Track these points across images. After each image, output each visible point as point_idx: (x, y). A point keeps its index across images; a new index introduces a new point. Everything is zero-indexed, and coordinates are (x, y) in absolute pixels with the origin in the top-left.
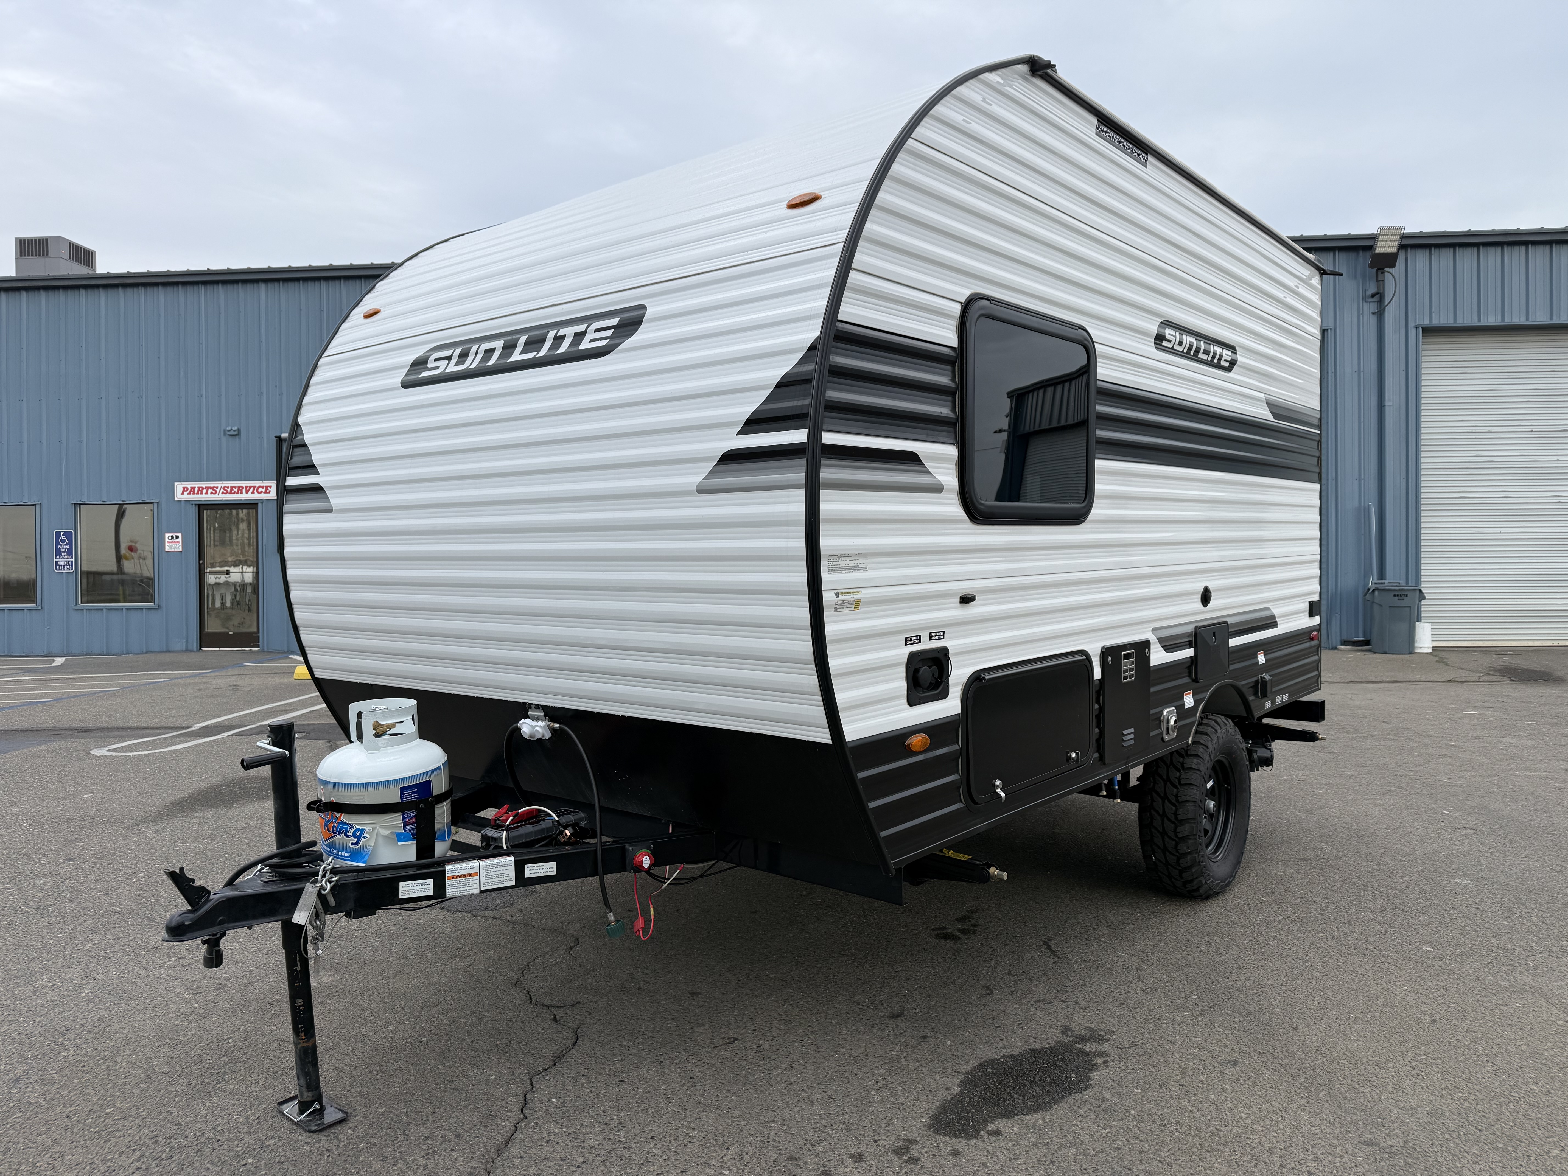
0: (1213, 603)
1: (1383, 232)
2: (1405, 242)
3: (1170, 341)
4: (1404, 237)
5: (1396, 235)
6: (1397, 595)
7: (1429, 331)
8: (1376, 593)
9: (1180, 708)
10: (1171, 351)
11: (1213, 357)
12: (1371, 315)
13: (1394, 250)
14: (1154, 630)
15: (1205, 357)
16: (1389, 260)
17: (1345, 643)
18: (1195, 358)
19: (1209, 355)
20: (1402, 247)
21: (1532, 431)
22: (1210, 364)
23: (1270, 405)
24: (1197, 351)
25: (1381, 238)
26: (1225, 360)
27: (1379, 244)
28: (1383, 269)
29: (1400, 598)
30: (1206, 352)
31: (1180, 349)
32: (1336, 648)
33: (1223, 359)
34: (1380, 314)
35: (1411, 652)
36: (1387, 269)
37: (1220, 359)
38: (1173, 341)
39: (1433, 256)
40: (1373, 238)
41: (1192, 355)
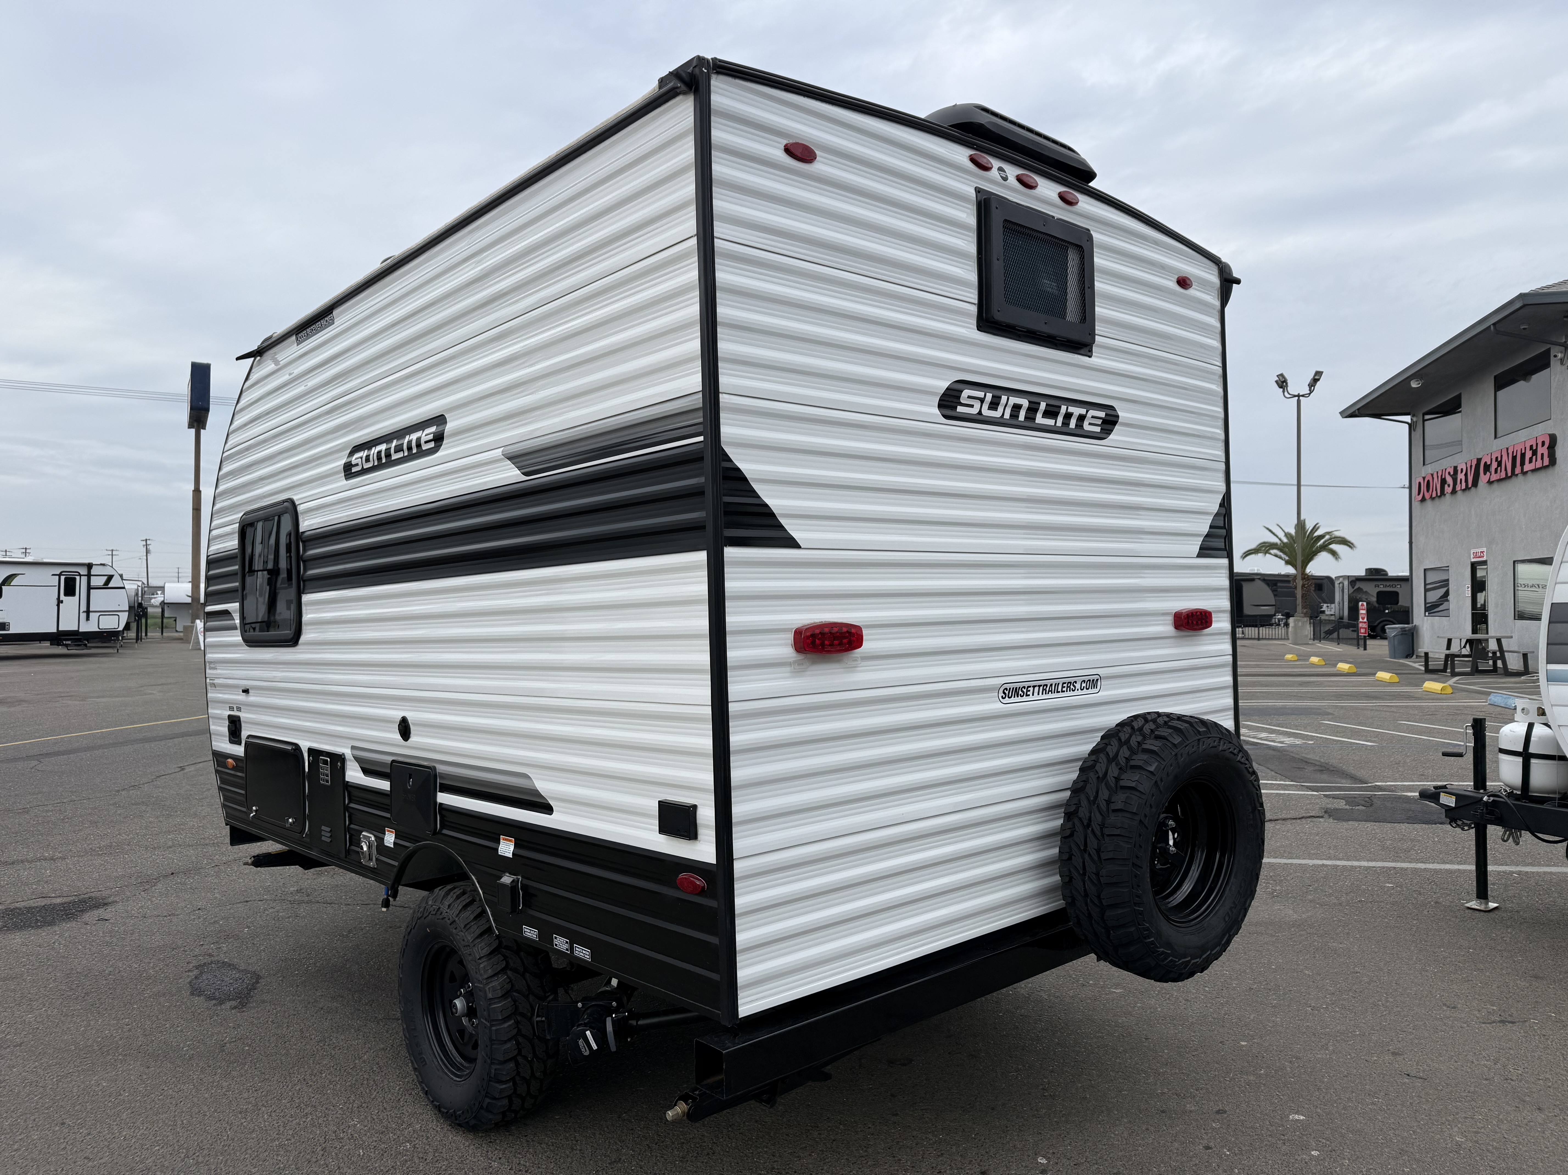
0: (413, 739)
3: (357, 465)
9: (380, 840)
10: (364, 472)
11: (410, 448)
14: (353, 748)
15: (400, 455)
18: (391, 463)
19: (403, 450)
22: (411, 457)
23: (514, 458)
24: (388, 455)
26: (426, 442)
30: (399, 449)
31: (370, 465)
33: (422, 442)
37: (419, 445)
38: (360, 463)
41: (385, 462)
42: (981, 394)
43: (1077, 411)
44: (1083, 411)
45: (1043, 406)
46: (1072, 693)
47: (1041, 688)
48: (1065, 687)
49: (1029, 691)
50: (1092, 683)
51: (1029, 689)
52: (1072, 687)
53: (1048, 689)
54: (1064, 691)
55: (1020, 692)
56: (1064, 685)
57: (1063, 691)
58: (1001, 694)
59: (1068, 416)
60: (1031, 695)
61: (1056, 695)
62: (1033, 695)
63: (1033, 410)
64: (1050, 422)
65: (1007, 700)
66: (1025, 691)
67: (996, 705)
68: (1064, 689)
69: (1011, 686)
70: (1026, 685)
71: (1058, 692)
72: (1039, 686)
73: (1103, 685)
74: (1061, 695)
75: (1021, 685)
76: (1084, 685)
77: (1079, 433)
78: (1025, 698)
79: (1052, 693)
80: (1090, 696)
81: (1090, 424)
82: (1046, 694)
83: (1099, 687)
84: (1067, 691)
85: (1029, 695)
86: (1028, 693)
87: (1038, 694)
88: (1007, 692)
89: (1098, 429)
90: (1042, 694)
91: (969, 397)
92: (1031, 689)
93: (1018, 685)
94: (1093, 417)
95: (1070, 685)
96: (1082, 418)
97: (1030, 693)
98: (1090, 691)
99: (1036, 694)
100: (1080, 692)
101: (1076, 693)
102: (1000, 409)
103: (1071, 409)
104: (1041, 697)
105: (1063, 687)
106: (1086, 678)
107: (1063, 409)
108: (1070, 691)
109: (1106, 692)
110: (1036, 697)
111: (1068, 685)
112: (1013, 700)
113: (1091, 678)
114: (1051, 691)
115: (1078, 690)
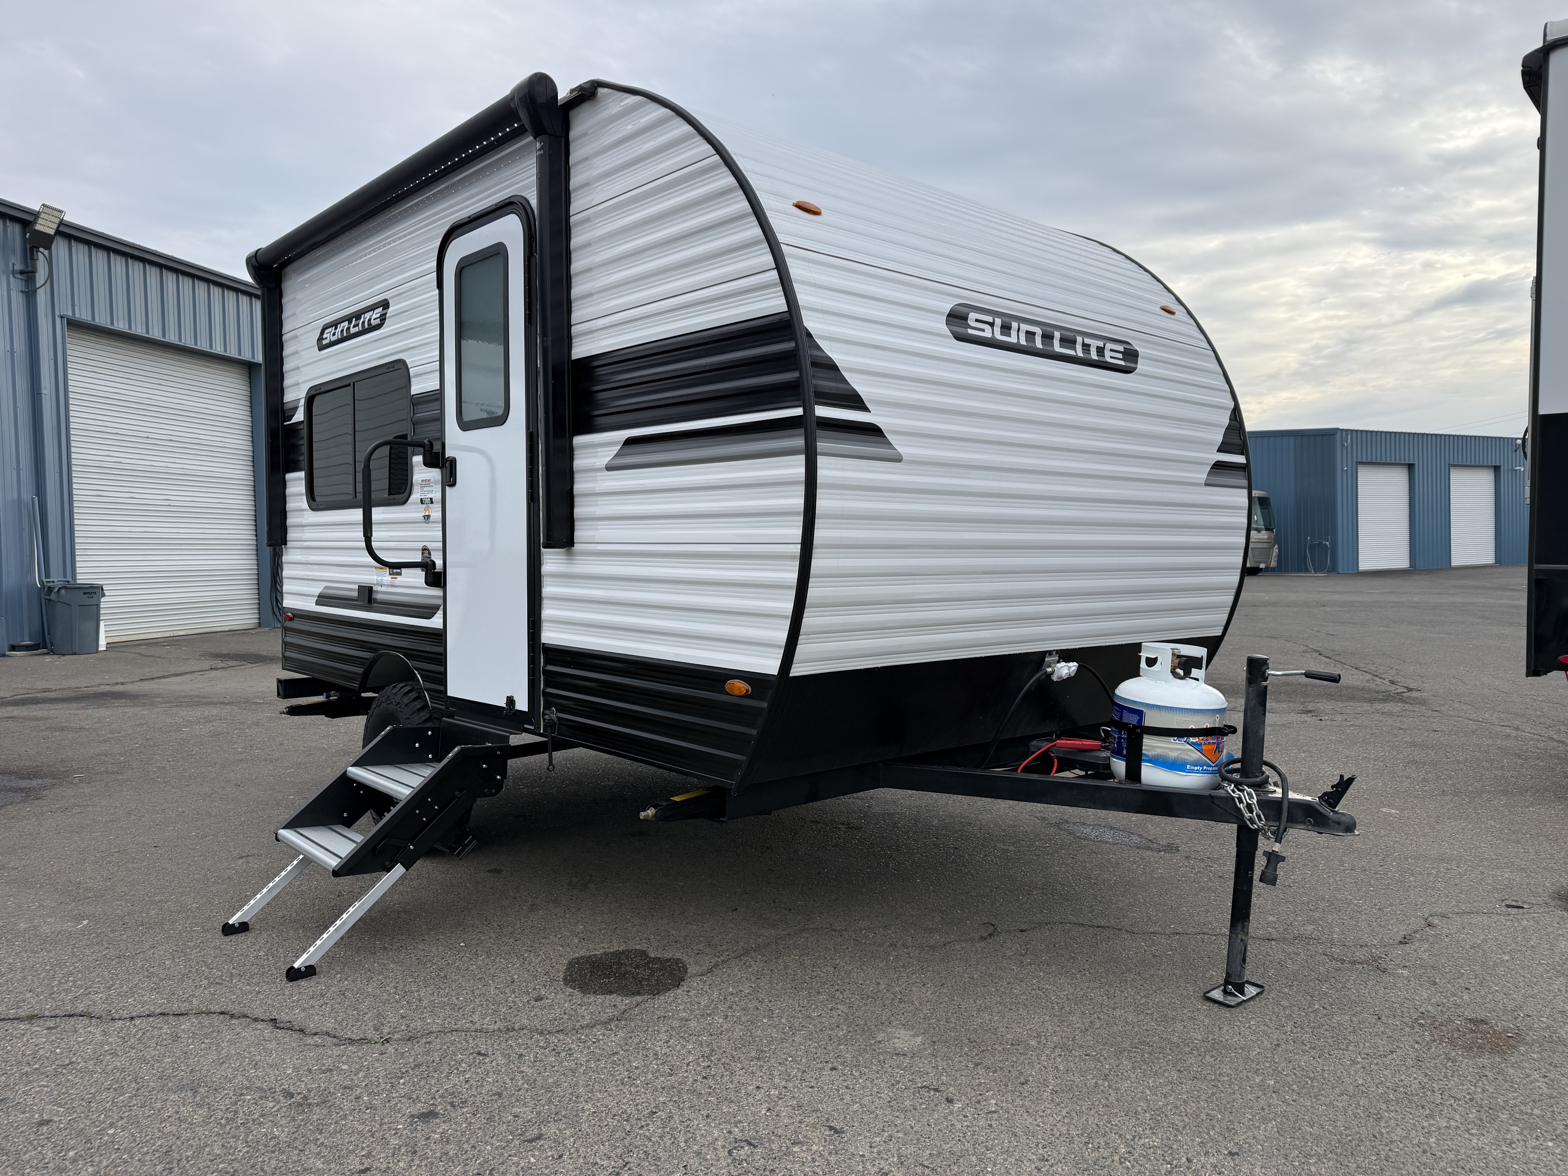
1: (46, 210)
2: (62, 229)
4: (62, 223)
5: (56, 217)
6: (87, 593)
7: (75, 325)
8: (63, 591)
12: (20, 294)
13: (52, 232)
16: (46, 241)
17: (13, 648)
20: (58, 232)
21: (148, 437)
25: (42, 215)
27: (40, 221)
28: (38, 248)
29: (89, 596)
32: (4, 655)
34: (30, 294)
35: (97, 651)
36: (41, 249)
39: (73, 249)
40: (36, 215)
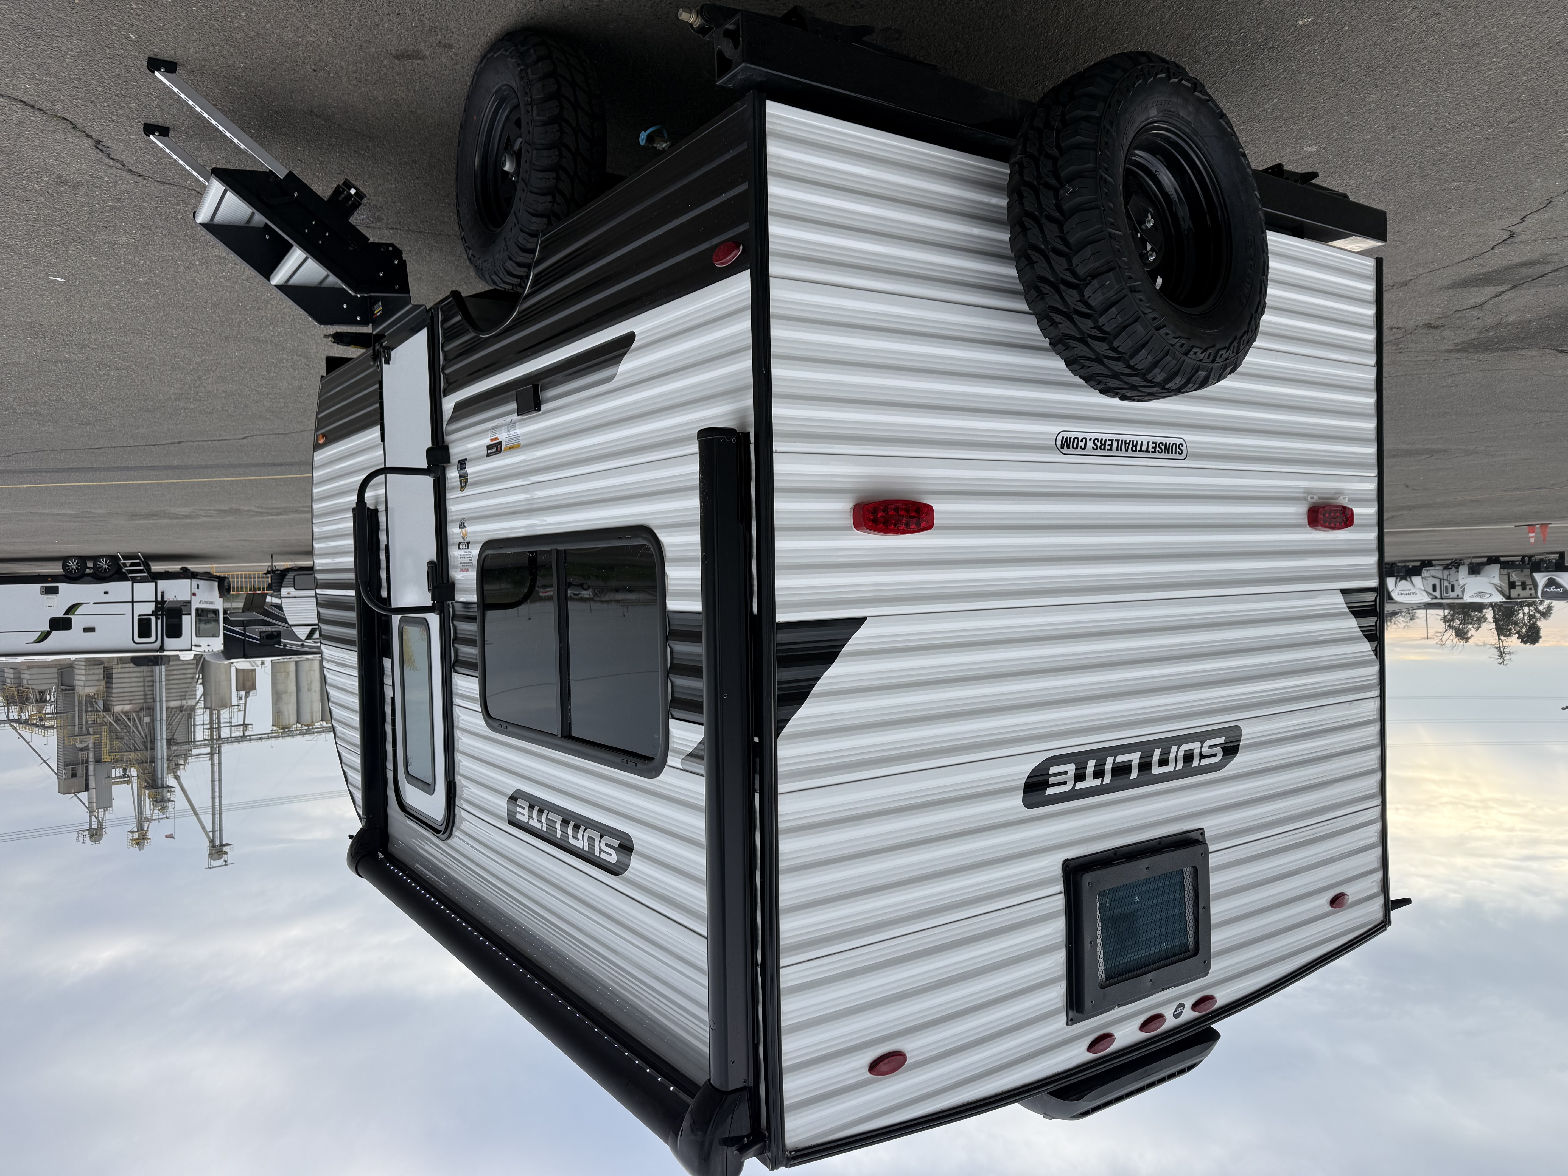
42: (1205, 762)
43: (1090, 782)
44: (1080, 785)
45: (1134, 775)
46: (1099, 436)
47: (1138, 448)
48: (1108, 445)
49: (1153, 448)
50: (1067, 444)
51: (1153, 450)
52: (1099, 444)
53: (1131, 446)
54: (1109, 440)
55: (1163, 447)
56: (1109, 447)
57: (1112, 441)
58: (1184, 449)
59: (1099, 773)
60: (1151, 443)
61: (1120, 438)
62: (1148, 442)
63: (1145, 766)
64: (1121, 759)
65: (1178, 442)
66: (1158, 449)
67: (1190, 438)
68: (1108, 443)
69: (1173, 456)
70: (1157, 455)
71: (1118, 441)
72: (1141, 451)
73: (1053, 439)
74: (1114, 437)
75: (1162, 455)
76: (1082, 444)
77: (1079, 759)
78: (1158, 440)
79: (1126, 441)
80: (1073, 430)
81: (1066, 773)
82: (1133, 441)
83: (1060, 438)
84: (1106, 440)
85: (1153, 443)
86: (1154, 445)
87: (1142, 442)
88: (1178, 450)
89: (1053, 770)
90: (1137, 442)
91: (1215, 755)
92: (1150, 449)
93: (1166, 456)
94: (1065, 783)
95: (1101, 446)
96: (1080, 777)
97: (1151, 445)
98: (1073, 435)
99: (1145, 443)
100: (1088, 436)
101: (1094, 436)
102: (1181, 754)
103: (1098, 782)
104: (1139, 439)
105: (1111, 445)
106: (1079, 451)
107: (1107, 780)
108: (1102, 440)
109: (1052, 429)
110: (1145, 440)
111: (1105, 447)
112: (1172, 441)
113: (1071, 451)
114: (1126, 443)
115: (1090, 439)
